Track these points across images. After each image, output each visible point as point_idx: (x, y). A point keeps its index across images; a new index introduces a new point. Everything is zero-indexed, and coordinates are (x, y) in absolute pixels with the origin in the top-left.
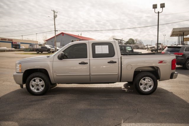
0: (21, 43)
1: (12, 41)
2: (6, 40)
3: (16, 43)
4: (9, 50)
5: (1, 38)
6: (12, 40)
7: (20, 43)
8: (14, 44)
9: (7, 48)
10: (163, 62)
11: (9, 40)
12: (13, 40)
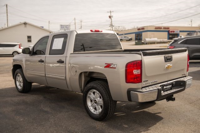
0: (181, 31)
1: (168, 30)
2: (161, 28)
3: (174, 32)
4: (160, 41)
5: (155, 27)
6: (168, 28)
7: (179, 31)
8: (170, 33)
9: (158, 39)
10: (111, 66)
11: (165, 28)
12: (170, 28)
